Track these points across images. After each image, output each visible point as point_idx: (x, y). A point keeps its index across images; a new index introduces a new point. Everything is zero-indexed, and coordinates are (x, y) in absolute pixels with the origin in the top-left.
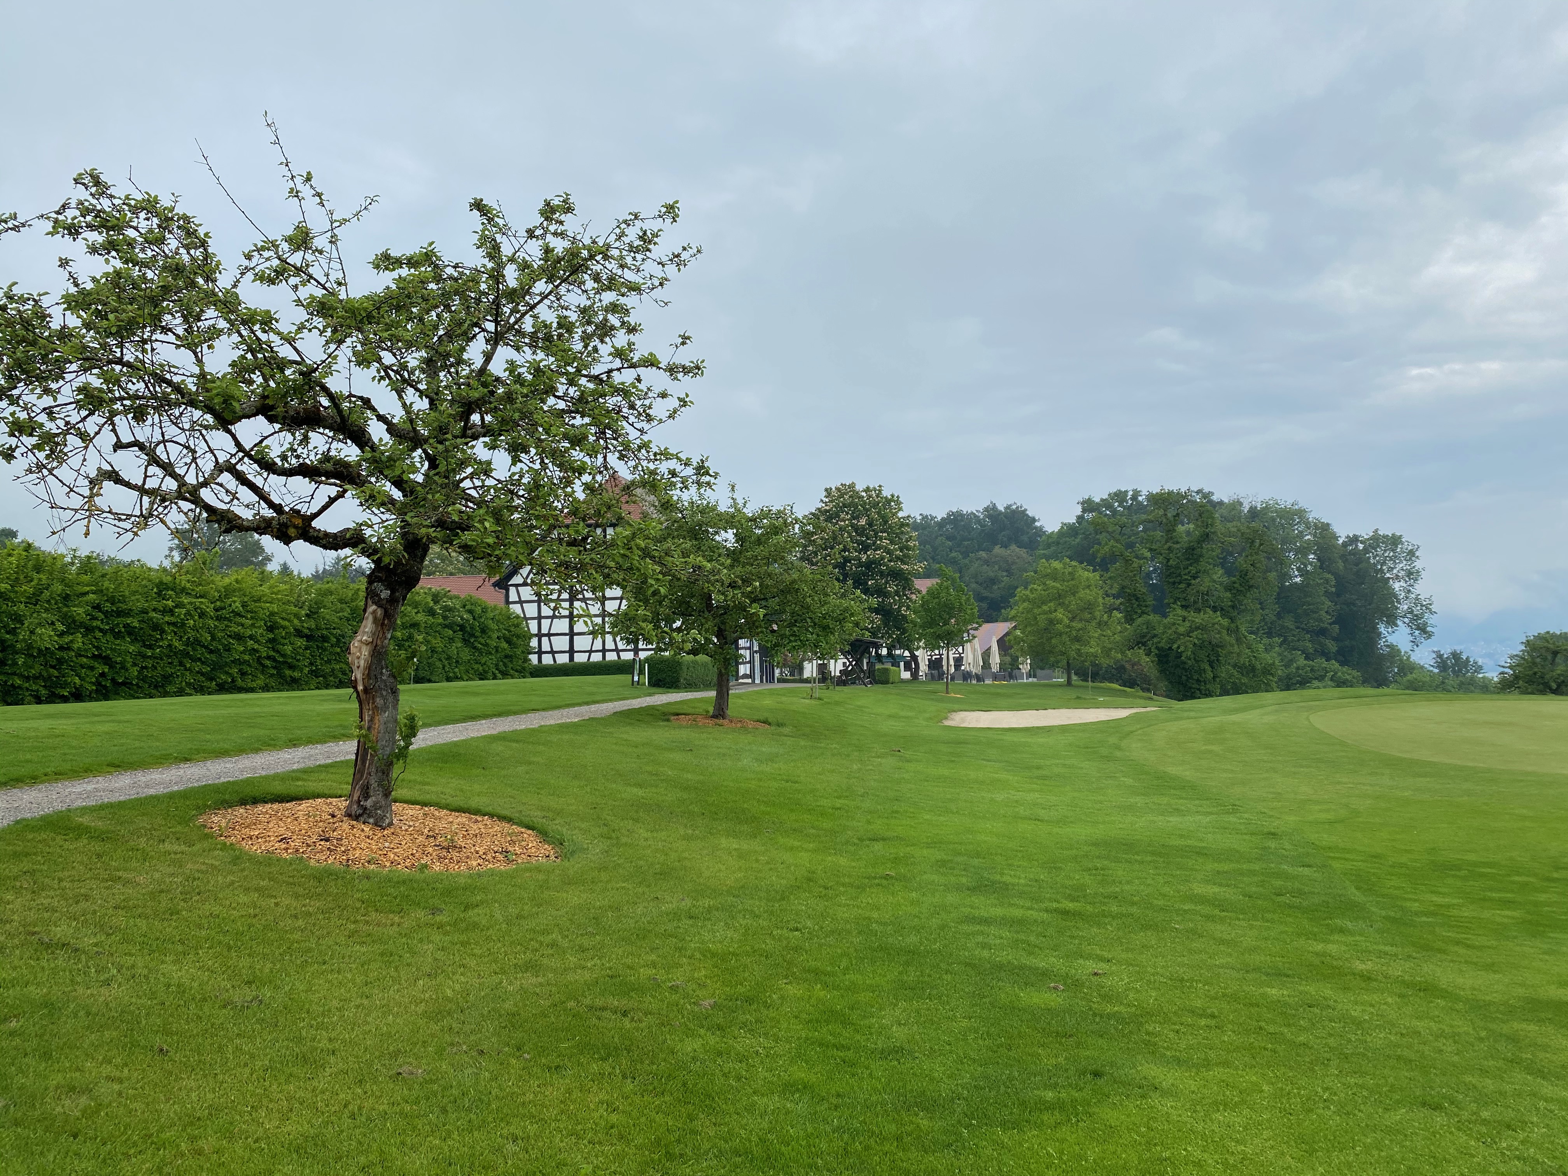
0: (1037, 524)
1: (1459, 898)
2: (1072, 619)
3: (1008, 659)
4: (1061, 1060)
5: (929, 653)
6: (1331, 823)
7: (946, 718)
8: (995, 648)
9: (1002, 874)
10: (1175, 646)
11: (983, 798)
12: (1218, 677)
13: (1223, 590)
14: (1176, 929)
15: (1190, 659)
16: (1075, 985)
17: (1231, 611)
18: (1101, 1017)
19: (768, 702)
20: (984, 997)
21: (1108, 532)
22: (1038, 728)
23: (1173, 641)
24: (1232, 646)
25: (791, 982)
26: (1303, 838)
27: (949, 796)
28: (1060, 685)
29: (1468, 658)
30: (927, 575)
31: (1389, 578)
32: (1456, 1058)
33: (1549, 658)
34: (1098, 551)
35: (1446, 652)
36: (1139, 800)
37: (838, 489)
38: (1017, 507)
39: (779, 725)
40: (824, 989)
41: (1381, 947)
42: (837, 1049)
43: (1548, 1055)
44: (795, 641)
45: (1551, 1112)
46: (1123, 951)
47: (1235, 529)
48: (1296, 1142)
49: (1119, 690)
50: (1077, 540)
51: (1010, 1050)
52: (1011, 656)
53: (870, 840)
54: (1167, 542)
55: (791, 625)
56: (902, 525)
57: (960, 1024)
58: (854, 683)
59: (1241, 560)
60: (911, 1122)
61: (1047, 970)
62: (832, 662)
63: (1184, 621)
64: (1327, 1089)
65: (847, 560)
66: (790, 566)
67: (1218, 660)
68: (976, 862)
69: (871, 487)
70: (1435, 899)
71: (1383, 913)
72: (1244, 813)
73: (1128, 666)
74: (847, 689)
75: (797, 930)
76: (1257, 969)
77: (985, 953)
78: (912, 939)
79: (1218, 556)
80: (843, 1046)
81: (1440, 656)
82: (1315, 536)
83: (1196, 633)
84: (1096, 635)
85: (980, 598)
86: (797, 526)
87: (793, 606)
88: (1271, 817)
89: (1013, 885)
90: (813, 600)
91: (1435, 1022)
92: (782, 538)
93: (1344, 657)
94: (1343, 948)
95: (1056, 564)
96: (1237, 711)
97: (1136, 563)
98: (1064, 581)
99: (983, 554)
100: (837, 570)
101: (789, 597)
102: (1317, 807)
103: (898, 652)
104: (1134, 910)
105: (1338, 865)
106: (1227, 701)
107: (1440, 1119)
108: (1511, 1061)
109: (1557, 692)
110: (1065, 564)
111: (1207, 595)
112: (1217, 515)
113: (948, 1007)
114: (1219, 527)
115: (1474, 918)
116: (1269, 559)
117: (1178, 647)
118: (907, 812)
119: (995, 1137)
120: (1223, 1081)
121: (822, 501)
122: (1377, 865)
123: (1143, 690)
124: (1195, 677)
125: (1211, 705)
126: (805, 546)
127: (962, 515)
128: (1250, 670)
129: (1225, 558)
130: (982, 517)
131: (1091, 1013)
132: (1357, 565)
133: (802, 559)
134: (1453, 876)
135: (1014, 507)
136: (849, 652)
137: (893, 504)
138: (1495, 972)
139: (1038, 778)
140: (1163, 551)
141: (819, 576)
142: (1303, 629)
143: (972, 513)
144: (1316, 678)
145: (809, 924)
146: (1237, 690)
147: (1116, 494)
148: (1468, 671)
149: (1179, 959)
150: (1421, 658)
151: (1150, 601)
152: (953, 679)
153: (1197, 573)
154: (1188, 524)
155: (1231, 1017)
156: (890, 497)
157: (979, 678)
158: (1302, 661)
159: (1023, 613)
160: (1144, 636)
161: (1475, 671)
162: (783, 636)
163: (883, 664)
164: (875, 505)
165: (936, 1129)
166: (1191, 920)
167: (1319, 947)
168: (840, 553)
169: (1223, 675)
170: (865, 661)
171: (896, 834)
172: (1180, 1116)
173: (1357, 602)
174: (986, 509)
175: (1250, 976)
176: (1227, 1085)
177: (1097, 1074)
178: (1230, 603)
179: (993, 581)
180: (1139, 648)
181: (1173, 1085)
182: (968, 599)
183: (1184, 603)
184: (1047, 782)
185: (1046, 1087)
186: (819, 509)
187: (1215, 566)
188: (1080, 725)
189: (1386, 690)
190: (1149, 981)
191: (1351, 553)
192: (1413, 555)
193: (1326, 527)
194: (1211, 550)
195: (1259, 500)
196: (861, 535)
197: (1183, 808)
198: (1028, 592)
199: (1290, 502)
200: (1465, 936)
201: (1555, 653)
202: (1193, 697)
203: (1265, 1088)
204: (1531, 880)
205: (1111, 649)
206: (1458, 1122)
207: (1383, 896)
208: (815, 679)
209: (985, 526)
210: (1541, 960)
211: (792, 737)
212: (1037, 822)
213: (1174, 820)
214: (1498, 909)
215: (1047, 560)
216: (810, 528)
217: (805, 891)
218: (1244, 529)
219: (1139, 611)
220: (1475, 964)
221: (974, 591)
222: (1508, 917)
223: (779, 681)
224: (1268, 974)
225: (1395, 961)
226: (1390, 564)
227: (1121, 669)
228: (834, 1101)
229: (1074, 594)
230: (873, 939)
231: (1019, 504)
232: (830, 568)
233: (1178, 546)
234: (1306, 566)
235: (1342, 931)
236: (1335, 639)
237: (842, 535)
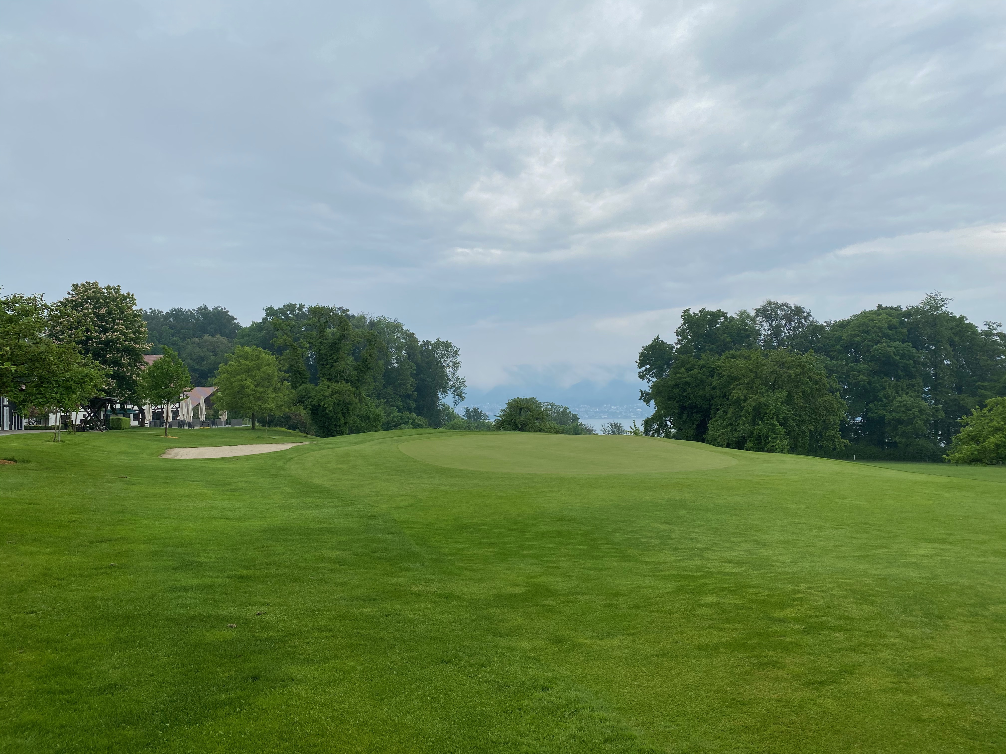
0: (235, 321)
1: (468, 544)
2: (257, 386)
3: (212, 412)
4: (232, 672)
5: (153, 408)
6: (406, 507)
7: (164, 453)
8: (202, 404)
9: (198, 556)
10: (322, 404)
11: (188, 506)
12: (347, 423)
13: (352, 369)
14: (312, 579)
15: (331, 412)
16: (244, 623)
17: (356, 382)
18: (261, 641)
19: (15, 444)
20: (181, 640)
21: (282, 330)
22: (230, 458)
23: (321, 401)
24: (357, 404)
25: (25, 652)
26: (390, 517)
27: (163, 507)
28: (247, 429)
29: (481, 412)
30: (154, 352)
31: (444, 366)
32: (460, 633)
33: (518, 412)
34: (275, 342)
35: (471, 408)
36: (294, 501)
37: (83, 286)
38: (222, 309)
39: (24, 461)
40: (53, 653)
41: (427, 576)
42: (63, 694)
43: (504, 624)
44: (42, 398)
45: (503, 654)
46: (277, 597)
47: (360, 333)
48: (373, 696)
49: (286, 432)
50: (262, 334)
51: (196, 672)
52: (214, 410)
53: (99, 542)
54: (319, 338)
55: (38, 386)
56: (136, 315)
57: (161, 661)
58: (92, 429)
59: (363, 352)
60: (120, 734)
61: (226, 616)
62: (74, 414)
63: (328, 388)
64: (392, 662)
65: (88, 339)
66: (39, 340)
67: (348, 413)
68: (180, 550)
69: (111, 286)
70: (456, 546)
71: (430, 557)
72: (357, 505)
73: (292, 416)
74: (85, 434)
75: (33, 612)
76: (358, 598)
77: (183, 611)
78: (129, 608)
79: (350, 349)
80: (68, 691)
81: (468, 410)
82: (406, 340)
83: (335, 396)
84: (273, 396)
85: (193, 370)
86: (46, 311)
87: (41, 371)
88: (373, 506)
89: (206, 563)
90: (58, 367)
91: (451, 614)
92: (33, 318)
93: (419, 411)
94: (407, 579)
95: (247, 349)
96: (357, 443)
97: (300, 351)
98: (252, 360)
99: (196, 339)
100: (80, 345)
101: (37, 364)
102: (400, 499)
103: (129, 407)
104: (286, 571)
105: (408, 532)
106: (352, 438)
107: (450, 668)
108: (487, 630)
109: (520, 430)
110: (253, 349)
111: (343, 372)
112: (350, 324)
113: (153, 650)
114: (352, 331)
115: (474, 554)
116: (380, 352)
117: (324, 404)
118: (129, 520)
119: (182, 732)
120: (334, 668)
121: (69, 293)
122: (428, 530)
123: (301, 431)
124: (334, 423)
125: (342, 440)
126: (53, 326)
127: (182, 312)
128: (367, 418)
129: (354, 350)
130: (196, 314)
131: (254, 639)
132: (427, 358)
133: (50, 336)
134: (466, 532)
135: (220, 309)
136: (88, 407)
137: (128, 300)
138: (482, 583)
139: (228, 491)
140: (317, 344)
141: (64, 350)
142: (397, 394)
143: (189, 311)
144: (403, 423)
145: (43, 607)
146: (358, 430)
147: (288, 306)
148: (481, 419)
149: (312, 598)
150: (459, 411)
151: (308, 375)
152: (171, 425)
153: (337, 359)
154: (333, 328)
155: (342, 629)
156: (126, 295)
157: (190, 425)
158: (396, 413)
159: (223, 381)
160: (303, 397)
161: (484, 419)
162: (30, 394)
163: (117, 415)
164: (114, 300)
165: (138, 735)
166: (322, 573)
167: (394, 580)
168: (82, 333)
169: (350, 422)
170: (102, 413)
171: (119, 536)
172: (307, 694)
173: (427, 379)
174: (200, 309)
175: (354, 603)
176: (336, 670)
177: (255, 678)
178: (356, 378)
179: (203, 359)
180: (300, 405)
181: (304, 676)
182: (184, 371)
183: (328, 377)
184: (234, 493)
185: (221, 692)
186: (66, 299)
187: (348, 355)
188: (259, 455)
189: (440, 430)
190: (293, 614)
191: (425, 351)
192: (457, 354)
193: (412, 335)
194: (346, 346)
195: (376, 316)
196: (102, 320)
197: (321, 504)
198: (227, 367)
199: (393, 319)
200: (470, 565)
201: (521, 409)
202: (332, 436)
203: (358, 668)
204: (503, 530)
205: (281, 406)
206: (459, 668)
207: (430, 547)
208: (58, 427)
209: (198, 320)
210: (504, 573)
211: (36, 470)
212: (225, 520)
213: (315, 512)
214: (487, 548)
215: (242, 346)
216: (58, 313)
217: (41, 583)
218: (366, 334)
219: (301, 381)
220: (473, 579)
221: (188, 365)
222: (491, 552)
223: (26, 428)
224: (364, 600)
225: (433, 583)
226: (445, 358)
227: (288, 418)
228: (57, 731)
229: (258, 369)
230: (97, 611)
231: (223, 307)
232: (74, 344)
233: (326, 341)
234: (400, 357)
235: (407, 569)
236: (415, 400)
237: (86, 320)
